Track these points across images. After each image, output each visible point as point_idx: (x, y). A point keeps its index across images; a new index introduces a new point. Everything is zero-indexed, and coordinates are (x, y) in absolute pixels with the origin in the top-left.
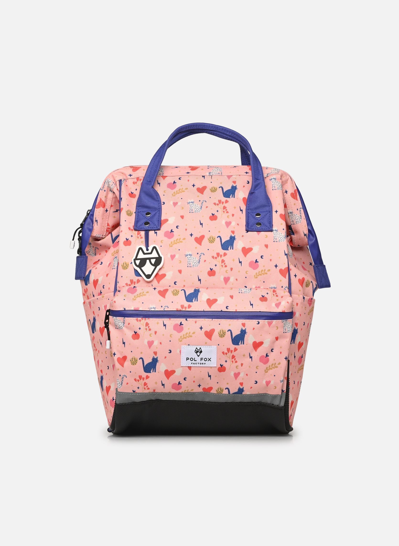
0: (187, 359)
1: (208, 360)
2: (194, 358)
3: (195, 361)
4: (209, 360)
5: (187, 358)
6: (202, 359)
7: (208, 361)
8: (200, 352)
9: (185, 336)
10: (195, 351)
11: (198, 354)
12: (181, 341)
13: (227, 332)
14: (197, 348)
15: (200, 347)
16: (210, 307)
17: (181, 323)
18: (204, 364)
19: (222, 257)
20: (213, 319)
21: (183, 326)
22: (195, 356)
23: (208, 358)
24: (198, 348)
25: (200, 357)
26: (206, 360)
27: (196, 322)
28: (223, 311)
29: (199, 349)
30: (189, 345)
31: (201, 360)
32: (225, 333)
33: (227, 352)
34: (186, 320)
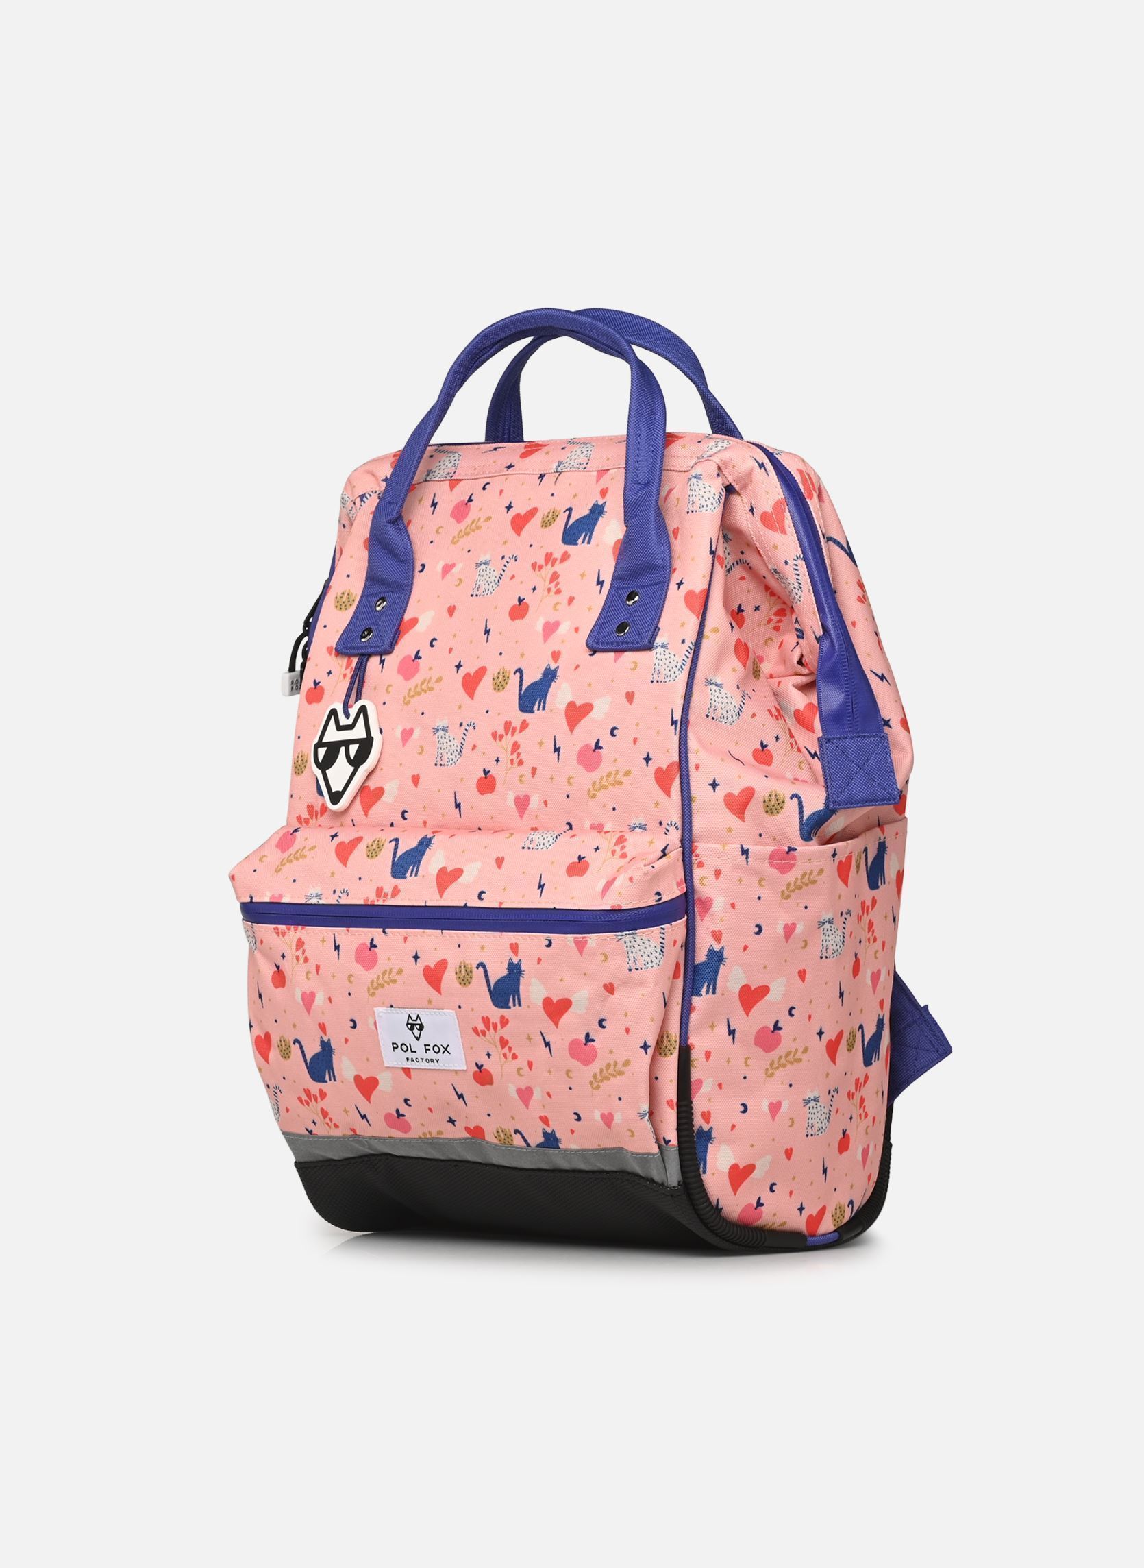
0: (394, 1048)
1: (442, 1050)
3: (412, 1052)
4: (446, 1049)
5: (393, 1044)
6: (427, 1047)
7: (443, 1053)
8: (418, 1026)
9: (381, 980)
10: (408, 1024)
11: (416, 1032)
12: (373, 995)
14: (409, 1016)
15: (418, 1012)
16: (441, 893)
17: (372, 940)
18: (436, 1061)
19: (516, 733)
20: (444, 931)
21: (376, 949)
22: (408, 1037)
23: (442, 1045)
24: (414, 1017)
26: (437, 1049)
27: (405, 939)
28: (468, 905)
29: (415, 1019)
30: (392, 1007)
31: (426, 1050)
32: (471, 972)
33: (486, 1030)
34: (384, 932)
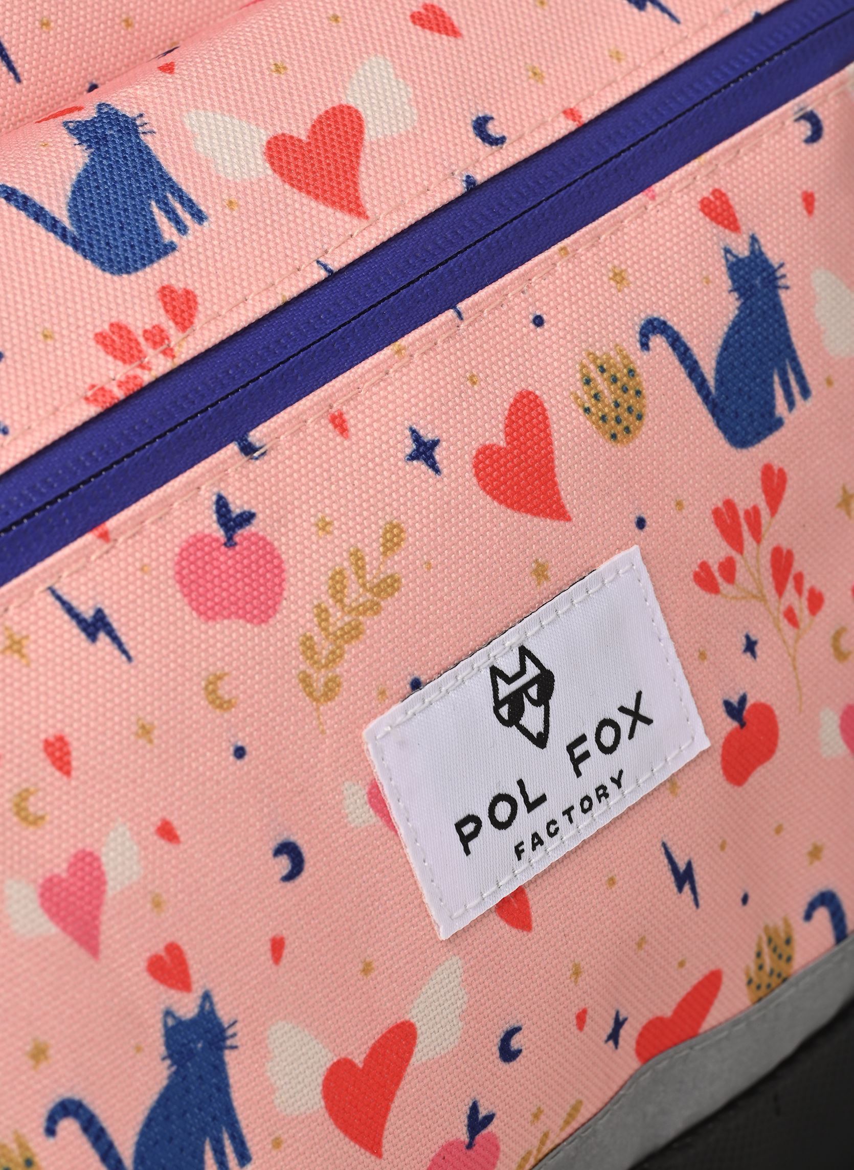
0: (465, 840)
1: (625, 722)
2: (521, 783)
3: (531, 807)
4: (637, 714)
5: (459, 826)
6: (578, 751)
7: (631, 736)
8: (533, 691)
9: (338, 618)
10: (498, 704)
11: (532, 717)
12: (331, 690)
13: (639, 358)
14: (495, 672)
15: (512, 639)
16: (355, 208)
17: (222, 505)
18: (611, 788)
20: (461, 306)
21: (252, 528)
22: (512, 757)
23: (622, 709)
24: (510, 666)
25: (558, 740)
26: (608, 736)
27: (339, 423)
28: (480, 178)
29: (517, 668)
30: (416, 685)
31: (576, 762)
32: (632, 373)
33: (733, 553)
34: (248, 450)
